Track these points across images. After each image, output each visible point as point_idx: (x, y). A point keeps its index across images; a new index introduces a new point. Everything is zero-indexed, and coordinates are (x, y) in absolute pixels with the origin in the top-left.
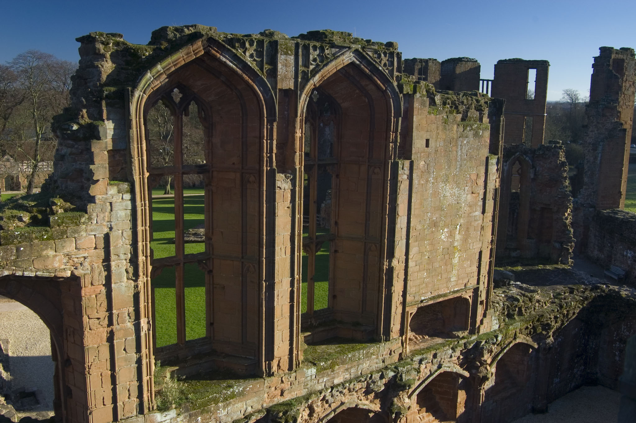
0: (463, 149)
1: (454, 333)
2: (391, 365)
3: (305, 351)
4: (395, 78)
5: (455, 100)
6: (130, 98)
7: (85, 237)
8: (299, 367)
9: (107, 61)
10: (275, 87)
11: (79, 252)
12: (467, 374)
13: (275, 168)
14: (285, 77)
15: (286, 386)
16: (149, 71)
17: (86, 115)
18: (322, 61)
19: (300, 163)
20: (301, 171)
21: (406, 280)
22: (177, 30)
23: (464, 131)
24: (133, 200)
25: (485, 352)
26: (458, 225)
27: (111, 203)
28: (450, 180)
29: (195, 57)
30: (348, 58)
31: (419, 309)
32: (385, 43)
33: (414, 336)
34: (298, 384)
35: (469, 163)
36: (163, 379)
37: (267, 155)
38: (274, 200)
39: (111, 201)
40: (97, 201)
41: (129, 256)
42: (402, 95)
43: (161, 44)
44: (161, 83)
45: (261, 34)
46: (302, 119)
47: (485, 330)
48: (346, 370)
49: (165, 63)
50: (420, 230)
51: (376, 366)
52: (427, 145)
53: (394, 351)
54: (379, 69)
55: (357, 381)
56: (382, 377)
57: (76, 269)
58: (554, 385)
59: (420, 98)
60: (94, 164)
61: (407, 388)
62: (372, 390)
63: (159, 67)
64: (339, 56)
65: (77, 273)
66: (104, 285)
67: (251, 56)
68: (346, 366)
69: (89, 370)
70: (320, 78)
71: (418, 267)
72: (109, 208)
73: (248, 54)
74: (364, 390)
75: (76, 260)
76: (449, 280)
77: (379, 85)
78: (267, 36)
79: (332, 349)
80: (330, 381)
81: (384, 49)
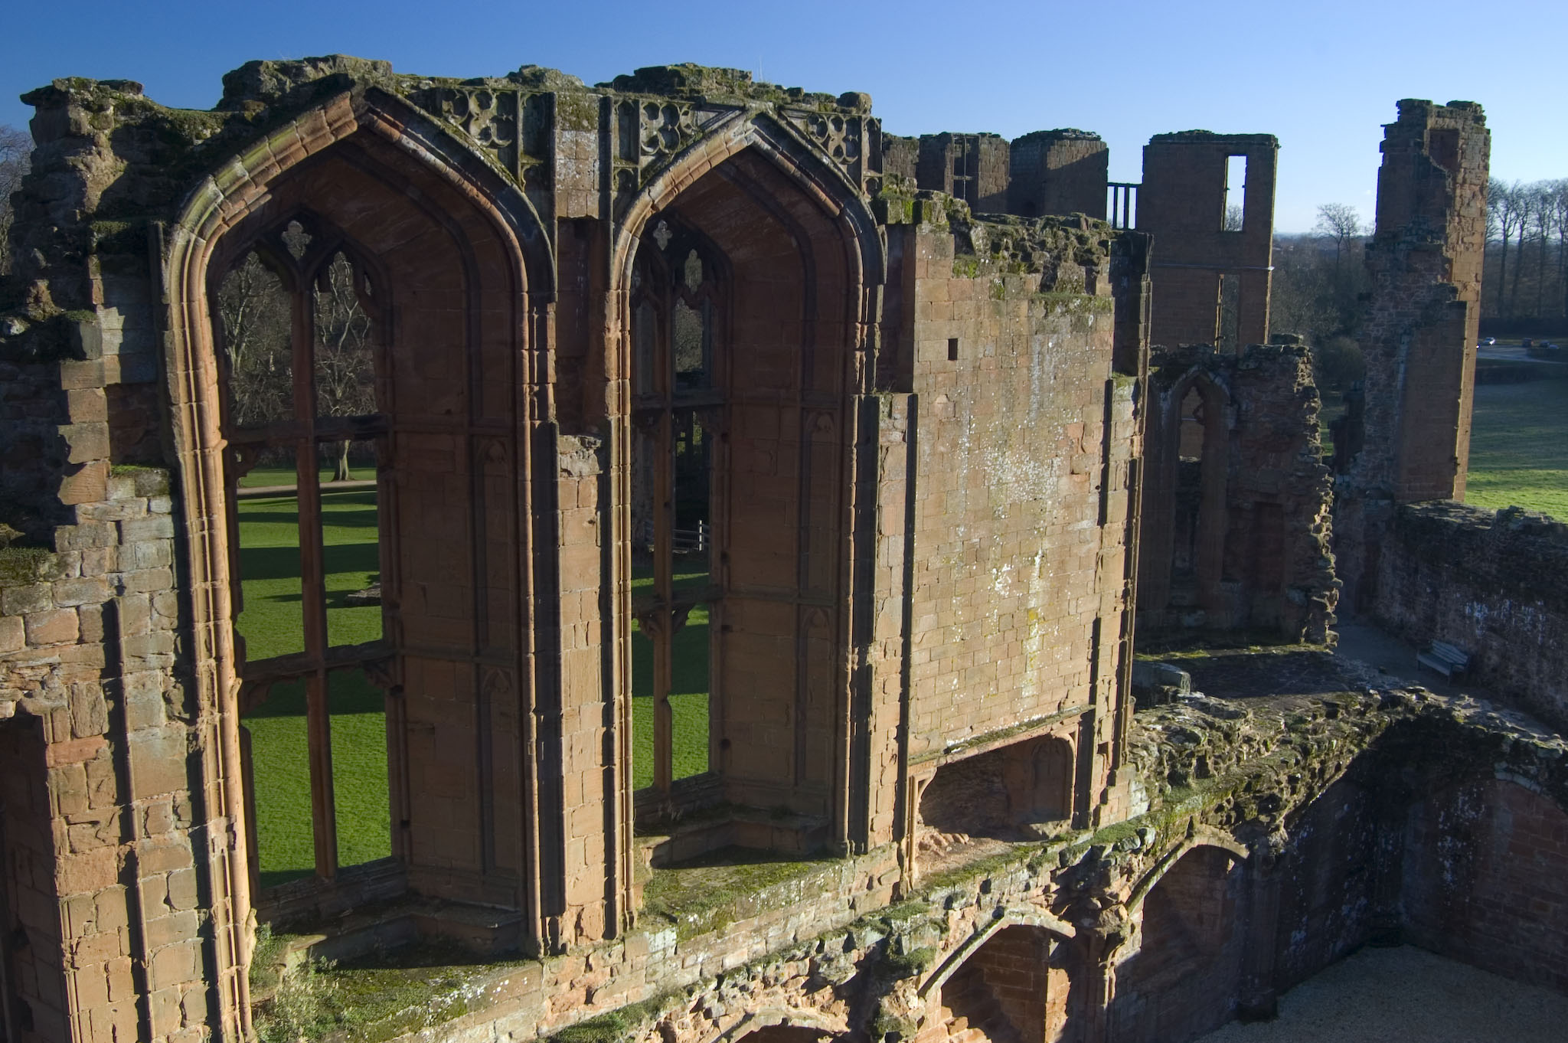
0: (1046, 363)
1: (1034, 826)
2: (872, 913)
3: (649, 887)
4: (864, 186)
5: (1023, 239)
6: (163, 248)
7: (51, 613)
8: (631, 928)
9: (99, 153)
10: (548, 213)
11: (36, 652)
12: (1068, 929)
13: (555, 422)
14: (576, 186)
15: (599, 977)
16: (211, 178)
17: (46, 296)
18: (671, 145)
19: (621, 407)
20: (624, 428)
21: (904, 699)
22: (284, 69)
23: (1046, 316)
24: (178, 513)
25: (1114, 873)
26: (1037, 554)
27: (118, 524)
28: (1014, 440)
29: (333, 140)
30: (740, 134)
31: (941, 770)
32: (838, 96)
33: (932, 837)
34: (631, 973)
35: (1060, 397)
36: (277, 971)
37: (531, 389)
38: (554, 505)
39: (118, 518)
40: (80, 519)
41: (173, 658)
42: (883, 227)
43: (245, 108)
44: (248, 207)
45: (512, 77)
46: (624, 295)
47: (1112, 817)
48: (755, 931)
49: (255, 156)
50: (939, 569)
51: (834, 917)
52: (953, 355)
53: (879, 880)
54: (823, 164)
55: (783, 957)
56: (849, 946)
57: (29, 695)
58: (1293, 948)
59: (932, 236)
60: (71, 423)
61: (915, 972)
62: (825, 979)
63: (238, 167)
64: (716, 131)
65: (31, 706)
66: (106, 736)
67: (485, 134)
68: (756, 922)
69: (73, 958)
70: (666, 187)
71: (935, 664)
72: (115, 534)
73: (474, 129)
74: (803, 980)
75: (28, 673)
76: (1017, 694)
77: (824, 203)
78: (525, 81)
79: (719, 877)
80: (714, 960)
81: (835, 110)
